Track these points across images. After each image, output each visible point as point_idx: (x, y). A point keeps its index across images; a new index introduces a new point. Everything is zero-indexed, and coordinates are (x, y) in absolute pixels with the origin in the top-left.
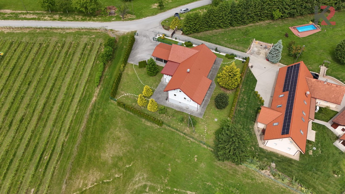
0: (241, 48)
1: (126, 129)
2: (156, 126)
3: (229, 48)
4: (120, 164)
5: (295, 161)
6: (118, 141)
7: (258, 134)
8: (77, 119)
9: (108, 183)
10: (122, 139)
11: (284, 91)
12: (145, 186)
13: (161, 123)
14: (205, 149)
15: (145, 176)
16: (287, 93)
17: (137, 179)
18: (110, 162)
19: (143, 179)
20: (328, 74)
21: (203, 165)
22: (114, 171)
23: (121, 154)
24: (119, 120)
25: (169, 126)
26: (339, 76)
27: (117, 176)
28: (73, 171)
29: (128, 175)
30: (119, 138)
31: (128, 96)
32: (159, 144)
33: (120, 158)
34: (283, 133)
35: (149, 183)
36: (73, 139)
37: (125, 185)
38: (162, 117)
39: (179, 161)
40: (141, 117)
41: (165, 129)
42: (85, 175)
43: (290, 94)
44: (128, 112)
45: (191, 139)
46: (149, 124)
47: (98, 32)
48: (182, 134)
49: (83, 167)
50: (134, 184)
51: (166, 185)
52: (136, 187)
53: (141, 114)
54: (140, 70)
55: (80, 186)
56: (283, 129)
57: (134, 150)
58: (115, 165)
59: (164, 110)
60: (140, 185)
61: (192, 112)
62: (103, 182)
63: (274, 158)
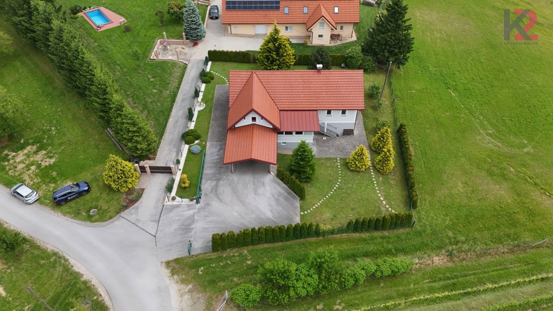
1: (445, 179)
4: (495, 170)
10: (463, 179)
11: (278, 8)
12: (489, 135)
15: (478, 137)
17: (491, 145)
19: (483, 139)
21: (415, 86)
23: (484, 173)
27: (512, 170)
31: (386, 197)
52: (499, 144)
54: (309, 197)
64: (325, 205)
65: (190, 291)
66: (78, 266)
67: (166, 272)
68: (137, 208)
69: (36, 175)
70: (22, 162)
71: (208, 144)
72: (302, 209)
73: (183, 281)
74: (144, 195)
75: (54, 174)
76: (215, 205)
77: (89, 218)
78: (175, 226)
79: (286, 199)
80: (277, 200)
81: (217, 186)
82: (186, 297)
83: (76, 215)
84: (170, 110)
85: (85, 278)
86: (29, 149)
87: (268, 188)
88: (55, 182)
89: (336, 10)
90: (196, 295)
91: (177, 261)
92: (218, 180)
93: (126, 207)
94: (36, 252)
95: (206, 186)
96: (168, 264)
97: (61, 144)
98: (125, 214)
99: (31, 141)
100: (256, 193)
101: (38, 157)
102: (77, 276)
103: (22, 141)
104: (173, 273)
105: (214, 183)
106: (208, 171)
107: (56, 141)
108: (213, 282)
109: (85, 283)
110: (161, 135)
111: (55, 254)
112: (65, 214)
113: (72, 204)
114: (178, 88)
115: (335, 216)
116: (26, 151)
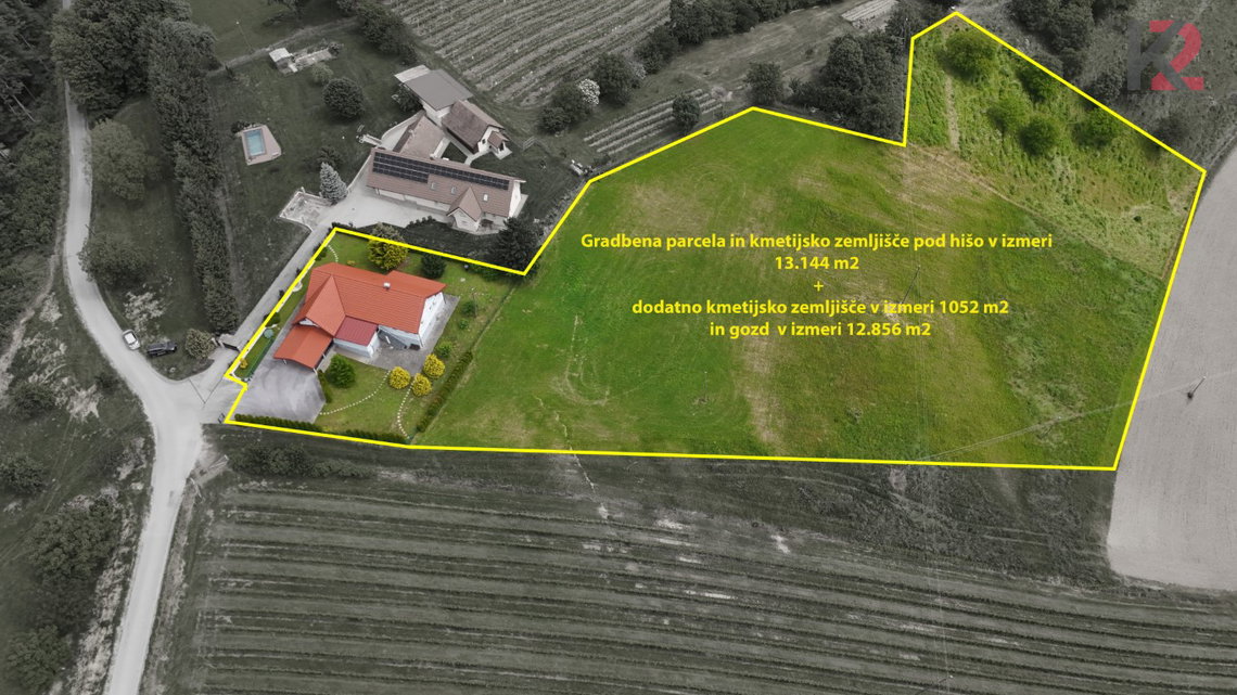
0: (298, 237)
1: (476, 412)
2: (472, 365)
3: (292, 255)
4: (538, 415)
5: (528, 199)
6: (497, 423)
7: (488, 231)
8: (454, 499)
9: (569, 430)
10: (495, 417)
11: (426, 181)
12: (571, 378)
13: (467, 357)
14: (512, 299)
15: (556, 378)
16: (431, 177)
17: (561, 390)
18: (534, 431)
19: (560, 381)
20: (379, 136)
21: (537, 304)
22: (549, 424)
23: (523, 416)
24: (458, 425)
25: (474, 344)
26: (385, 126)
27: (557, 419)
28: (553, 486)
29: (556, 402)
30: (493, 422)
31: (404, 417)
32: (504, 361)
33: (529, 417)
34: (506, 188)
35: (567, 373)
36: (491, 502)
37: (572, 407)
38: (455, 360)
39: (532, 334)
40: (453, 389)
41: (478, 351)
42: (557, 468)
43: (432, 172)
44: (441, 411)
45: (496, 315)
46: (466, 377)
47: (195, 506)
48: (488, 328)
49: (545, 472)
50: (569, 393)
51: (568, 351)
52: (572, 390)
53: (445, 389)
54: (336, 401)
55: (575, 472)
56: (499, 187)
57: (514, 398)
58: (540, 423)
59: (442, 354)
60: (569, 385)
61: (446, 311)
62: (568, 438)
63: (527, 218)
64: (347, 410)
65: (210, 449)
66: (147, 411)
67: (201, 431)
68: (203, 376)
69: (145, 325)
70: (138, 307)
71: (282, 331)
72: (323, 410)
73: (208, 441)
74: (212, 366)
75: (158, 326)
76: (258, 388)
77: (168, 375)
78: (222, 398)
79: (315, 399)
80: (307, 398)
81: (267, 373)
82: (206, 452)
83: (160, 369)
84: (269, 285)
85: (148, 420)
86: (148, 295)
87: (306, 385)
88: (156, 335)
89: (486, 197)
90: (214, 453)
91: (211, 425)
92: (272, 367)
93: (195, 373)
94: (125, 392)
95: (260, 370)
96: (204, 425)
97: (171, 298)
98: (192, 378)
99: (151, 288)
100: (294, 388)
101: (151, 307)
102: (145, 417)
103: (144, 286)
104: (205, 433)
105: (267, 370)
106: (268, 357)
107: (169, 294)
108: (227, 447)
109: (148, 423)
110: (249, 310)
111: (136, 397)
112: (153, 366)
113: (161, 359)
114: (289, 260)
115: (348, 422)
116: (144, 297)
